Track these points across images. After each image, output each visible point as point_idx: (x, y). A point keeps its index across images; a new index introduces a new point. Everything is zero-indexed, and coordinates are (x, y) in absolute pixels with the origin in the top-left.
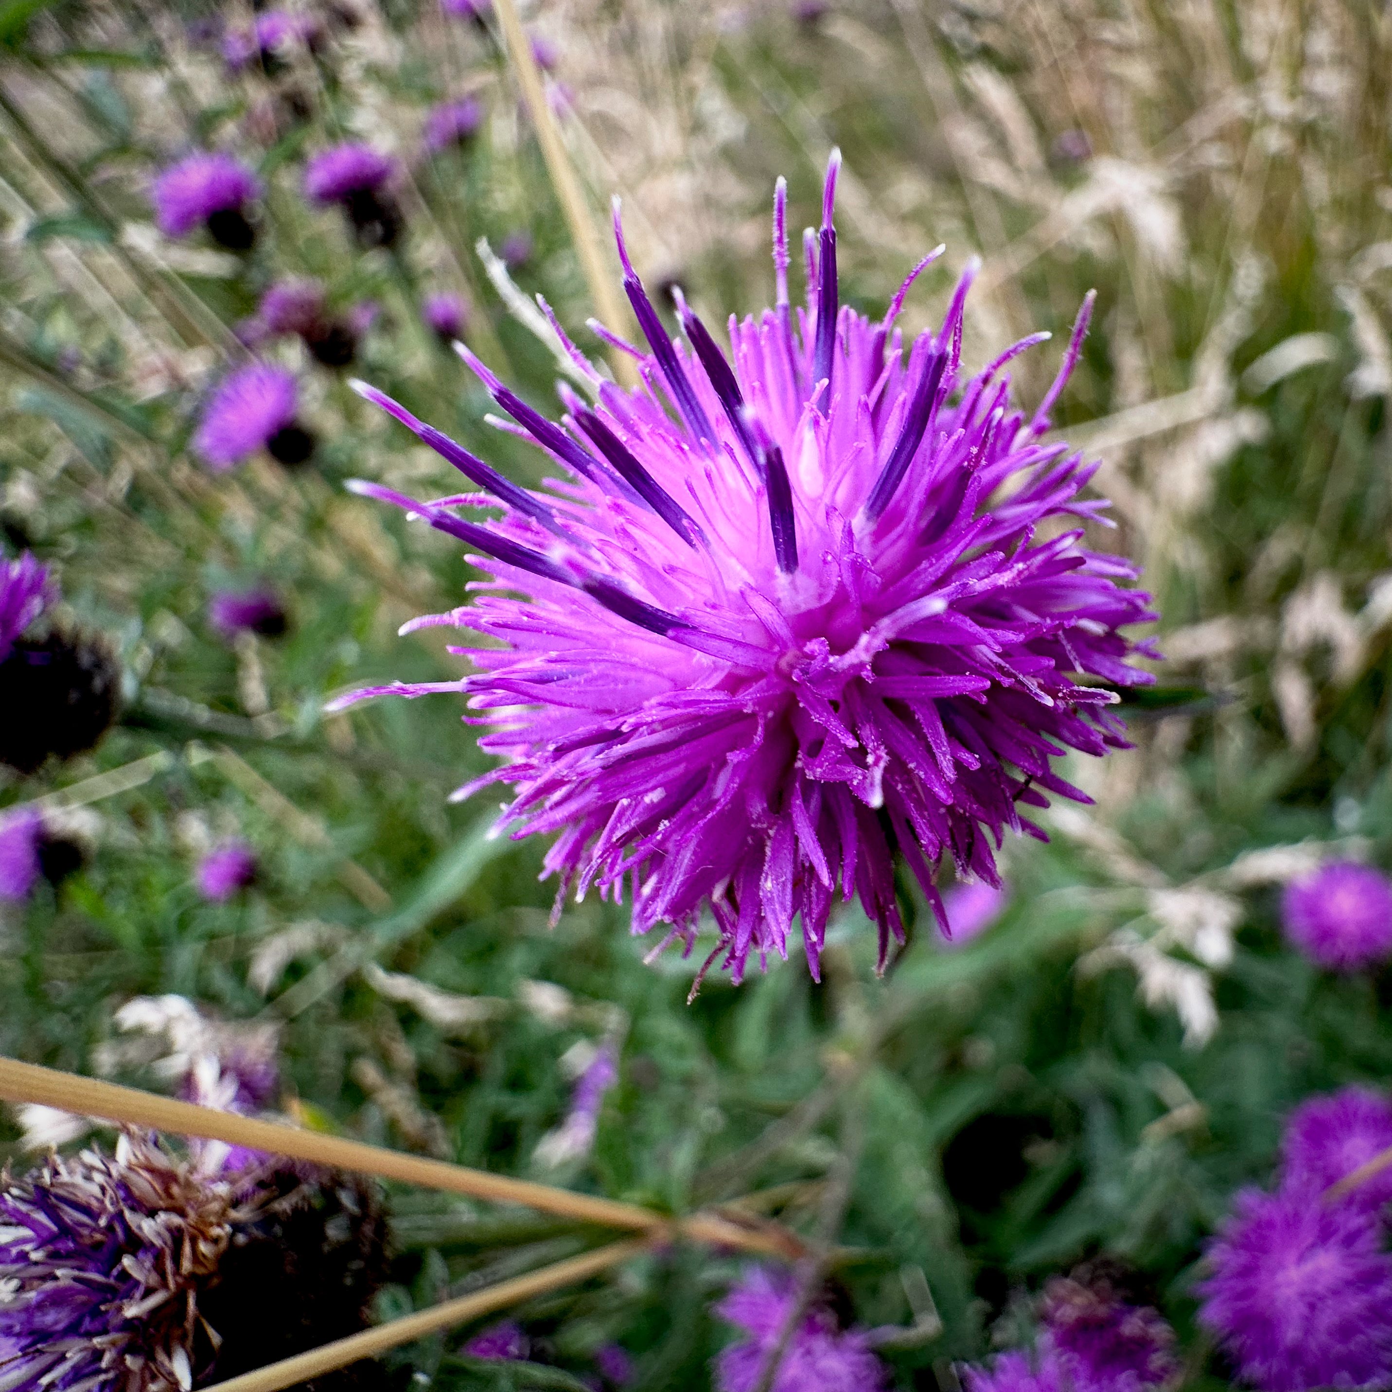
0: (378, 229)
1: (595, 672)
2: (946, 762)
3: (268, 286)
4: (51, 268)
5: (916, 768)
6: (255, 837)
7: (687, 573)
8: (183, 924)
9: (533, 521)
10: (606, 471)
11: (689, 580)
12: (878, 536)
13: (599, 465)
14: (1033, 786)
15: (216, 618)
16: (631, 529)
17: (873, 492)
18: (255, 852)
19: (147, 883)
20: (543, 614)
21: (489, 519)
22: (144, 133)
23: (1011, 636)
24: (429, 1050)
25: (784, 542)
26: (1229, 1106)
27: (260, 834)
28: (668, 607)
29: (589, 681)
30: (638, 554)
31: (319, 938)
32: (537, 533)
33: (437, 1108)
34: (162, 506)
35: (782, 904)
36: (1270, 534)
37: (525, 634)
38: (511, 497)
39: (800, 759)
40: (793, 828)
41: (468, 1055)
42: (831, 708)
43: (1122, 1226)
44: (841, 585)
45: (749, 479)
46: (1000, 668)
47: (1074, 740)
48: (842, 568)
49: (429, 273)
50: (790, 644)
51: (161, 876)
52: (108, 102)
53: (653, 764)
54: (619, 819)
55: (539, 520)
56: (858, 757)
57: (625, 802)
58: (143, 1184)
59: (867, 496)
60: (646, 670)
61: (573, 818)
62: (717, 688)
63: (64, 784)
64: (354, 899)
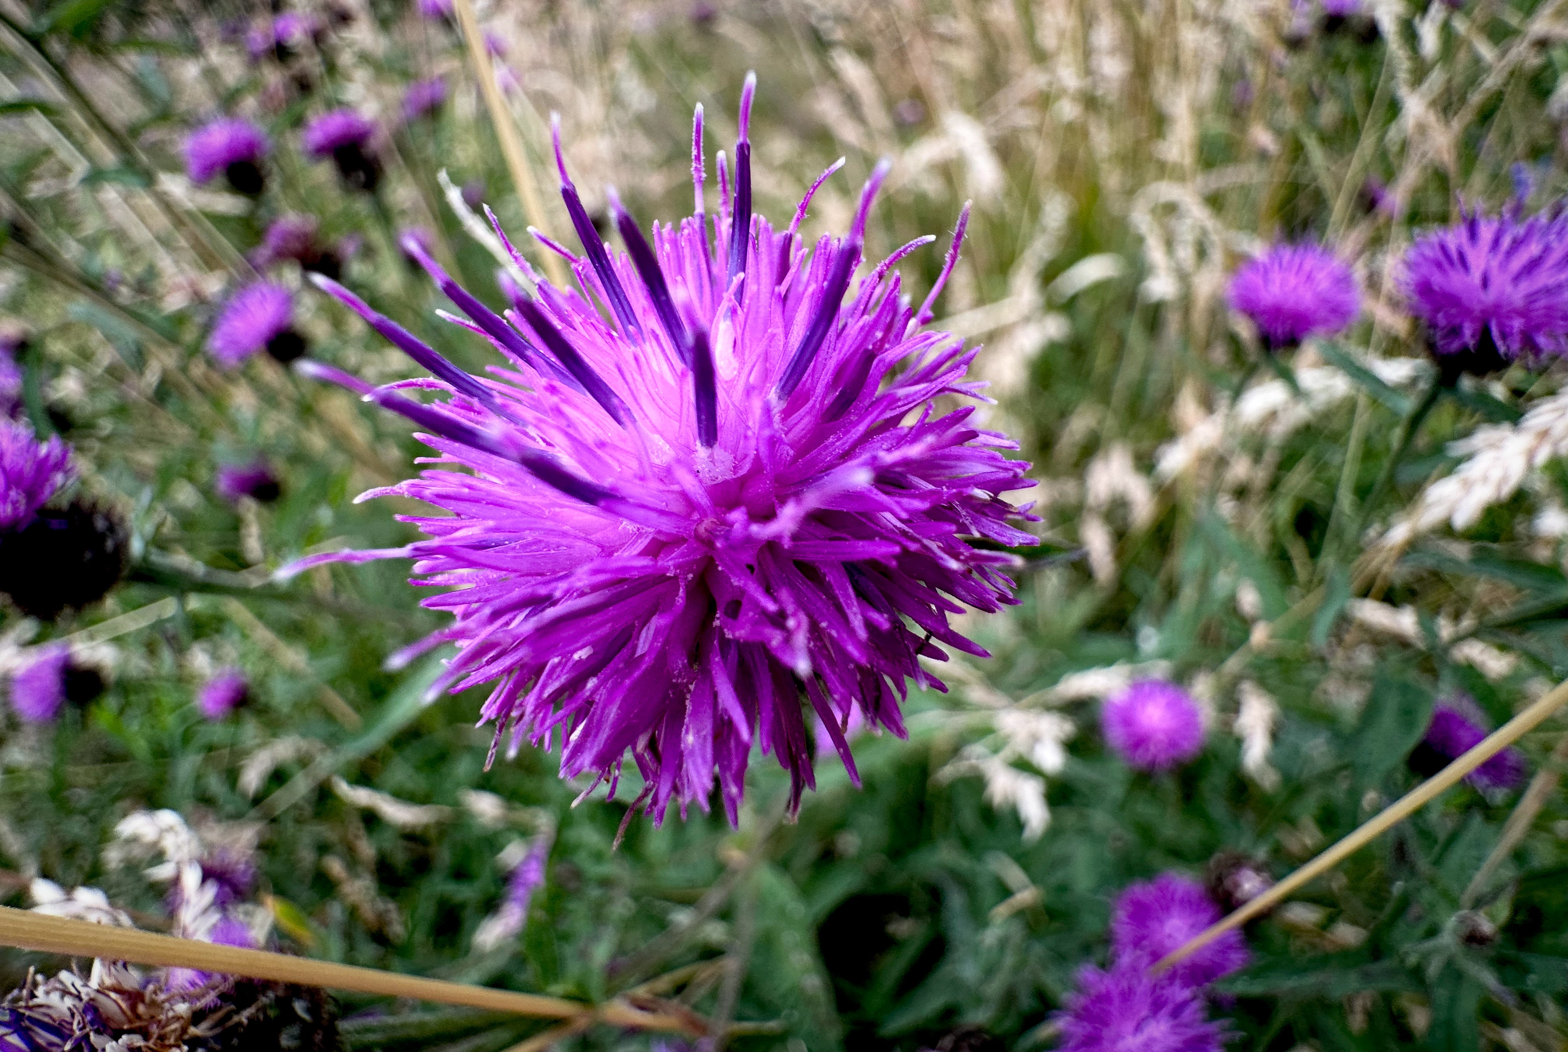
0: (362, 176)
1: (530, 539)
2: (857, 622)
3: (273, 222)
4: (101, 208)
5: (828, 627)
6: (249, 667)
7: (615, 447)
8: (187, 738)
9: (475, 402)
10: (542, 356)
11: (617, 455)
12: (787, 414)
13: (536, 351)
14: (934, 641)
15: (223, 486)
16: (567, 409)
17: (784, 374)
18: (246, 679)
19: (158, 702)
20: (483, 486)
21: (436, 401)
22: (182, 106)
23: (917, 504)
24: (387, 845)
25: (706, 420)
26: (1063, 888)
27: (253, 664)
28: (598, 478)
29: (524, 547)
30: (571, 431)
31: (298, 750)
32: (479, 413)
33: (393, 896)
34: (183, 395)
35: (704, 758)
36: (1071, 412)
37: (467, 505)
38: (457, 380)
39: (718, 619)
40: (713, 685)
41: (420, 848)
42: (748, 571)
43: (979, 1000)
44: (757, 458)
45: (673, 362)
46: (904, 533)
47: (969, 597)
48: (760, 442)
49: (403, 212)
50: (709, 512)
51: (169, 698)
52: (155, 83)
53: (582, 625)
54: (550, 675)
55: (480, 399)
56: (778, 620)
57: (556, 660)
58: (113, 1004)
59: (779, 378)
60: (576, 537)
61: (509, 671)
62: (643, 554)
63: (93, 622)
64: (329, 716)
